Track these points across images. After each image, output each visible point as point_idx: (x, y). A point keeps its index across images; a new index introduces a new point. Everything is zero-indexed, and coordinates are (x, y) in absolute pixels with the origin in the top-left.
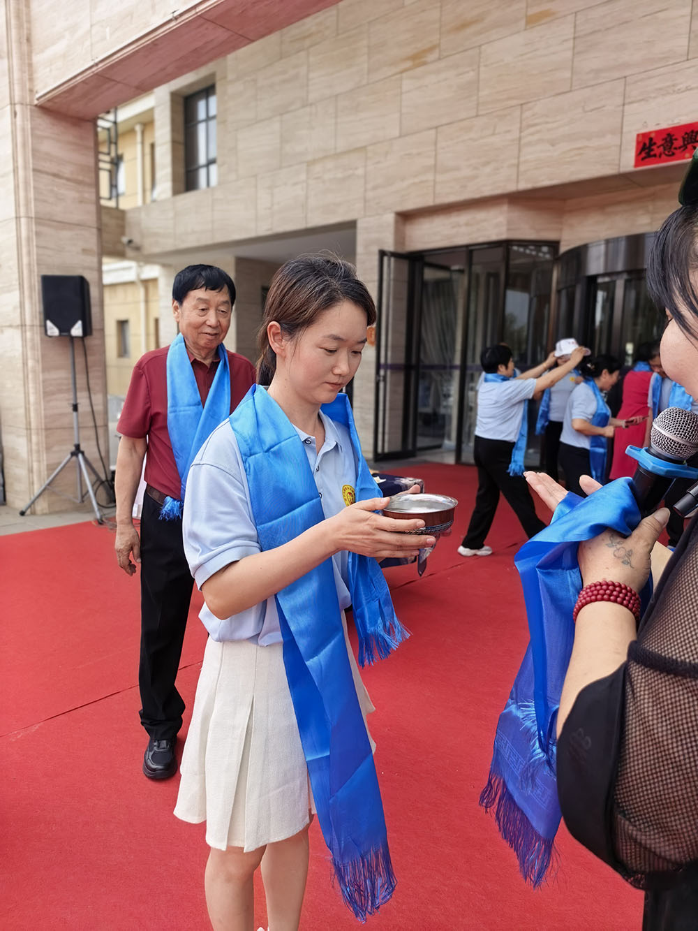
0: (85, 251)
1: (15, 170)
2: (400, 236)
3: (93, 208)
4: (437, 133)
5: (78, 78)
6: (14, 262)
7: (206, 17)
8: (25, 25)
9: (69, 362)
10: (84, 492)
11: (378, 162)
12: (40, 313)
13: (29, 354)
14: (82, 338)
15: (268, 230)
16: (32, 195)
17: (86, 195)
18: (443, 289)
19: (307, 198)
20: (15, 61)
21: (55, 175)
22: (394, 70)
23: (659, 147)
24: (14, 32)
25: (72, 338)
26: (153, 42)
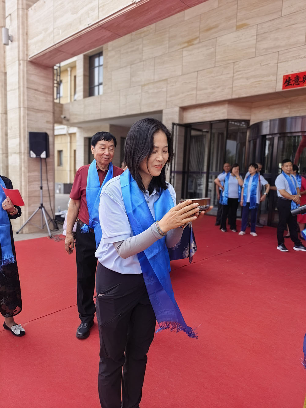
0: (47, 122)
1: (19, 88)
2: (181, 117)
3: (51, 104)
4: (197, 74)
5: (48, 50)
6: (17, 126)
7: (103, 26)
8: (25, 28)
9: (40, 168)
10: (44, 224)
11: (173, 86)
12: (28, 148)
13: (23, 164)
14: (45, 159)
15: (124, 114)
16: (26, 98)
17: (49, 98)
18: (200, 139)
19: (141, 100)
20: (21, 43)
21: (36, 90)
22: (179, 47)
23: (293, 81)
24: (21, 31)
25: (41, 159)
26: (80, 36)
